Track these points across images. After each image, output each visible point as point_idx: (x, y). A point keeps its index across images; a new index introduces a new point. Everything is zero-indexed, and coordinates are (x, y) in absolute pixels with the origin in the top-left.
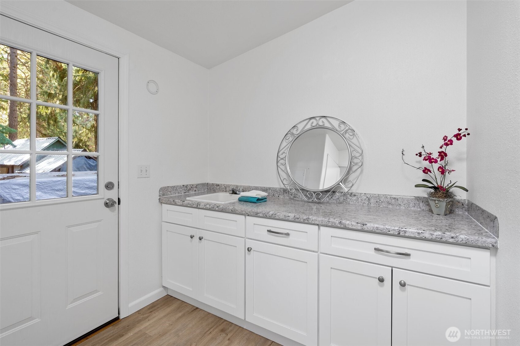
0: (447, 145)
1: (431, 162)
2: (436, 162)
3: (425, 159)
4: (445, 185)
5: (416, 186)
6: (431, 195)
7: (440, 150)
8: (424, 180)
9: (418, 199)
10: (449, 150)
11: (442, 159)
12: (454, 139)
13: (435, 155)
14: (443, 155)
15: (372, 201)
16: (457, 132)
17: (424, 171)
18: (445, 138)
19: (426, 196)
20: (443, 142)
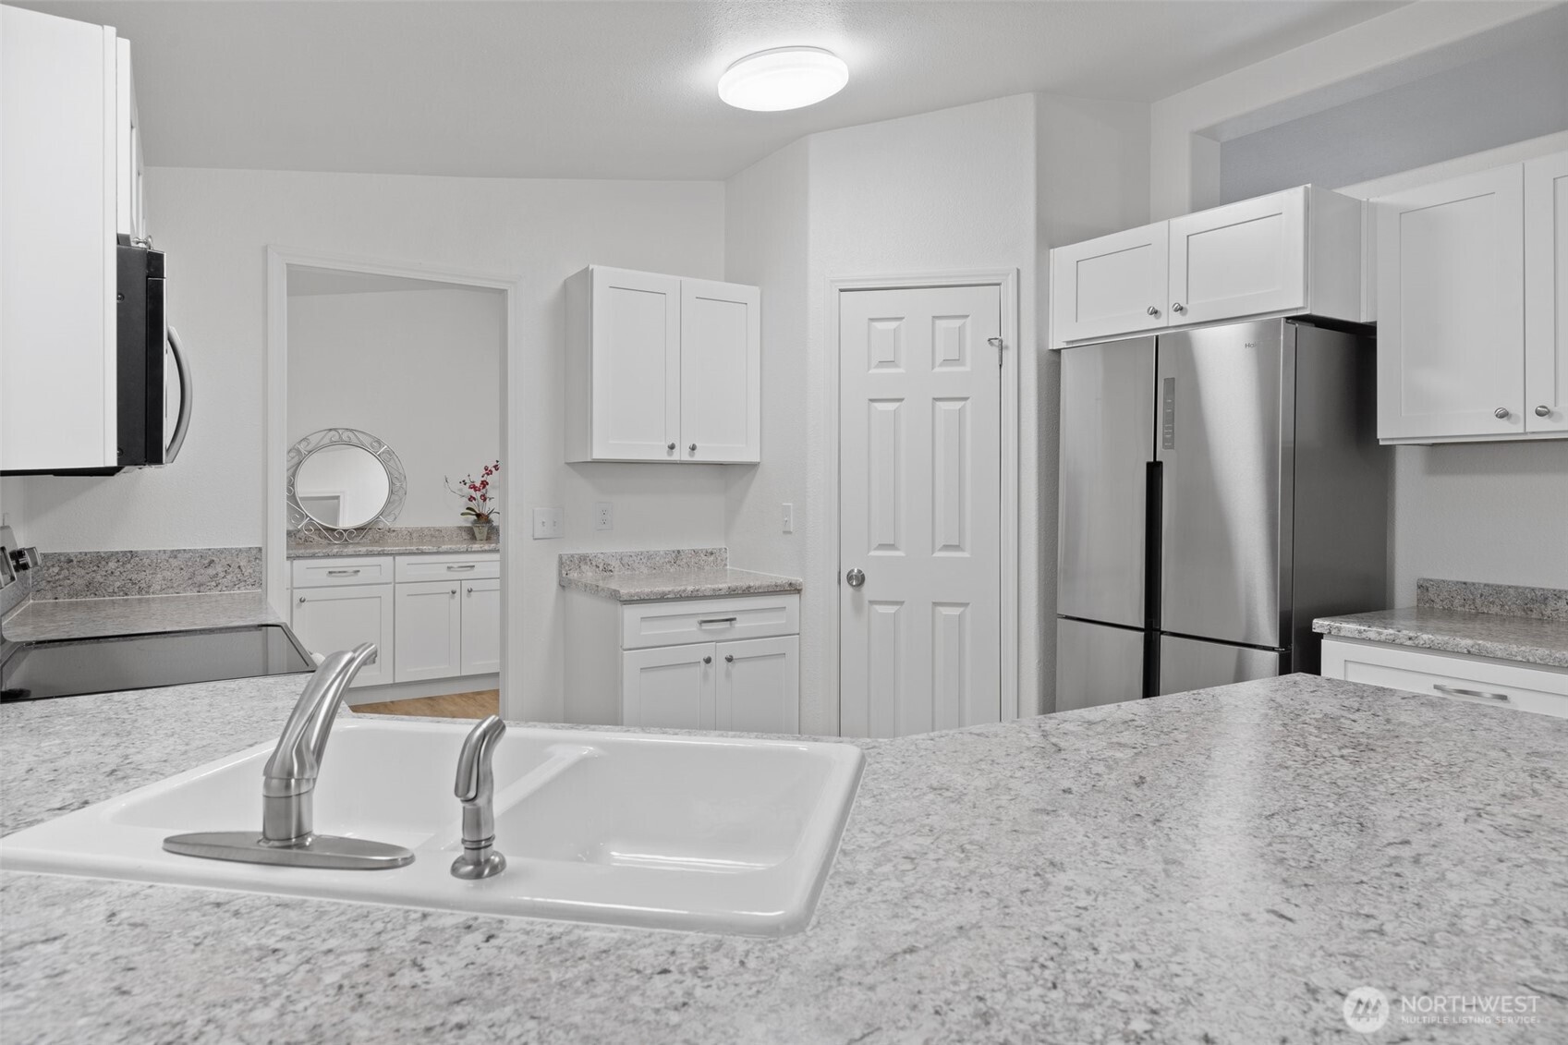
0: (488, 474)
1: (476, 490)
2: (479, 490)
3: (470, 488)
4: (485, 511)
5: (462, 514)
6: (475, 522)
7: (483, 479)
8: (468, 509)
9: (460, 528)
10: (489, 479)
11: (484, 487)
12: (493, 469)
13: (478, 484)
14: (484, 484)
15: (414, 535)
16: (496, 463)
17: (469, 500)
18: (486, 469)
19: (469, 525)
20: (484, 472)
